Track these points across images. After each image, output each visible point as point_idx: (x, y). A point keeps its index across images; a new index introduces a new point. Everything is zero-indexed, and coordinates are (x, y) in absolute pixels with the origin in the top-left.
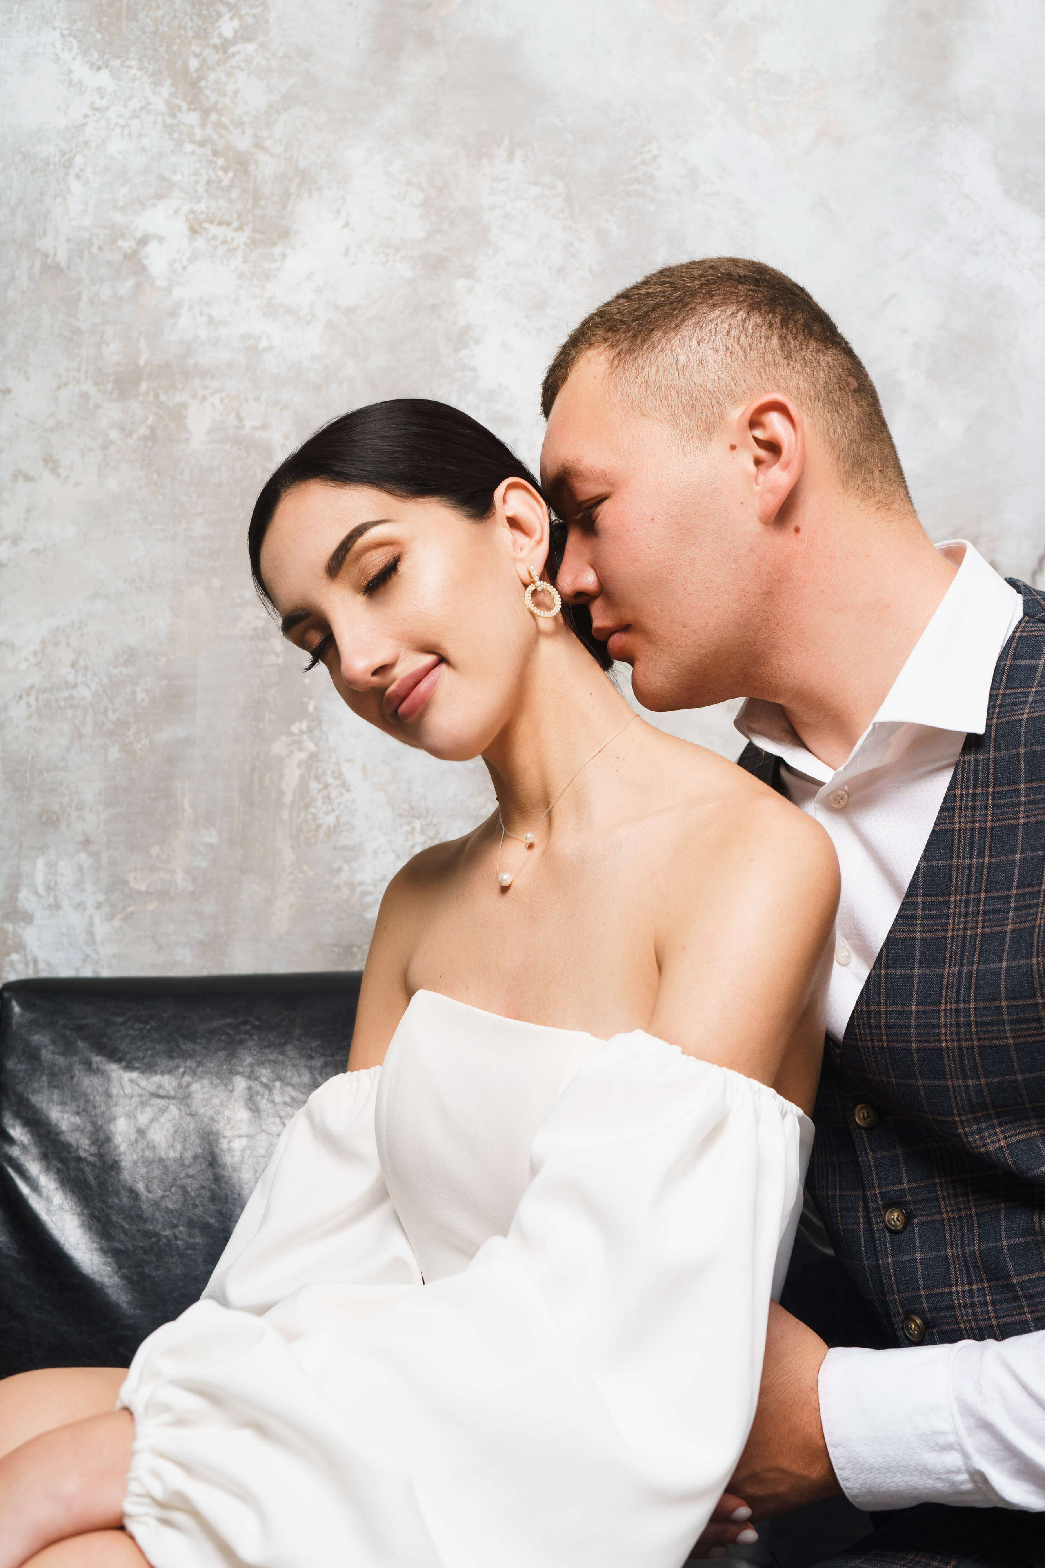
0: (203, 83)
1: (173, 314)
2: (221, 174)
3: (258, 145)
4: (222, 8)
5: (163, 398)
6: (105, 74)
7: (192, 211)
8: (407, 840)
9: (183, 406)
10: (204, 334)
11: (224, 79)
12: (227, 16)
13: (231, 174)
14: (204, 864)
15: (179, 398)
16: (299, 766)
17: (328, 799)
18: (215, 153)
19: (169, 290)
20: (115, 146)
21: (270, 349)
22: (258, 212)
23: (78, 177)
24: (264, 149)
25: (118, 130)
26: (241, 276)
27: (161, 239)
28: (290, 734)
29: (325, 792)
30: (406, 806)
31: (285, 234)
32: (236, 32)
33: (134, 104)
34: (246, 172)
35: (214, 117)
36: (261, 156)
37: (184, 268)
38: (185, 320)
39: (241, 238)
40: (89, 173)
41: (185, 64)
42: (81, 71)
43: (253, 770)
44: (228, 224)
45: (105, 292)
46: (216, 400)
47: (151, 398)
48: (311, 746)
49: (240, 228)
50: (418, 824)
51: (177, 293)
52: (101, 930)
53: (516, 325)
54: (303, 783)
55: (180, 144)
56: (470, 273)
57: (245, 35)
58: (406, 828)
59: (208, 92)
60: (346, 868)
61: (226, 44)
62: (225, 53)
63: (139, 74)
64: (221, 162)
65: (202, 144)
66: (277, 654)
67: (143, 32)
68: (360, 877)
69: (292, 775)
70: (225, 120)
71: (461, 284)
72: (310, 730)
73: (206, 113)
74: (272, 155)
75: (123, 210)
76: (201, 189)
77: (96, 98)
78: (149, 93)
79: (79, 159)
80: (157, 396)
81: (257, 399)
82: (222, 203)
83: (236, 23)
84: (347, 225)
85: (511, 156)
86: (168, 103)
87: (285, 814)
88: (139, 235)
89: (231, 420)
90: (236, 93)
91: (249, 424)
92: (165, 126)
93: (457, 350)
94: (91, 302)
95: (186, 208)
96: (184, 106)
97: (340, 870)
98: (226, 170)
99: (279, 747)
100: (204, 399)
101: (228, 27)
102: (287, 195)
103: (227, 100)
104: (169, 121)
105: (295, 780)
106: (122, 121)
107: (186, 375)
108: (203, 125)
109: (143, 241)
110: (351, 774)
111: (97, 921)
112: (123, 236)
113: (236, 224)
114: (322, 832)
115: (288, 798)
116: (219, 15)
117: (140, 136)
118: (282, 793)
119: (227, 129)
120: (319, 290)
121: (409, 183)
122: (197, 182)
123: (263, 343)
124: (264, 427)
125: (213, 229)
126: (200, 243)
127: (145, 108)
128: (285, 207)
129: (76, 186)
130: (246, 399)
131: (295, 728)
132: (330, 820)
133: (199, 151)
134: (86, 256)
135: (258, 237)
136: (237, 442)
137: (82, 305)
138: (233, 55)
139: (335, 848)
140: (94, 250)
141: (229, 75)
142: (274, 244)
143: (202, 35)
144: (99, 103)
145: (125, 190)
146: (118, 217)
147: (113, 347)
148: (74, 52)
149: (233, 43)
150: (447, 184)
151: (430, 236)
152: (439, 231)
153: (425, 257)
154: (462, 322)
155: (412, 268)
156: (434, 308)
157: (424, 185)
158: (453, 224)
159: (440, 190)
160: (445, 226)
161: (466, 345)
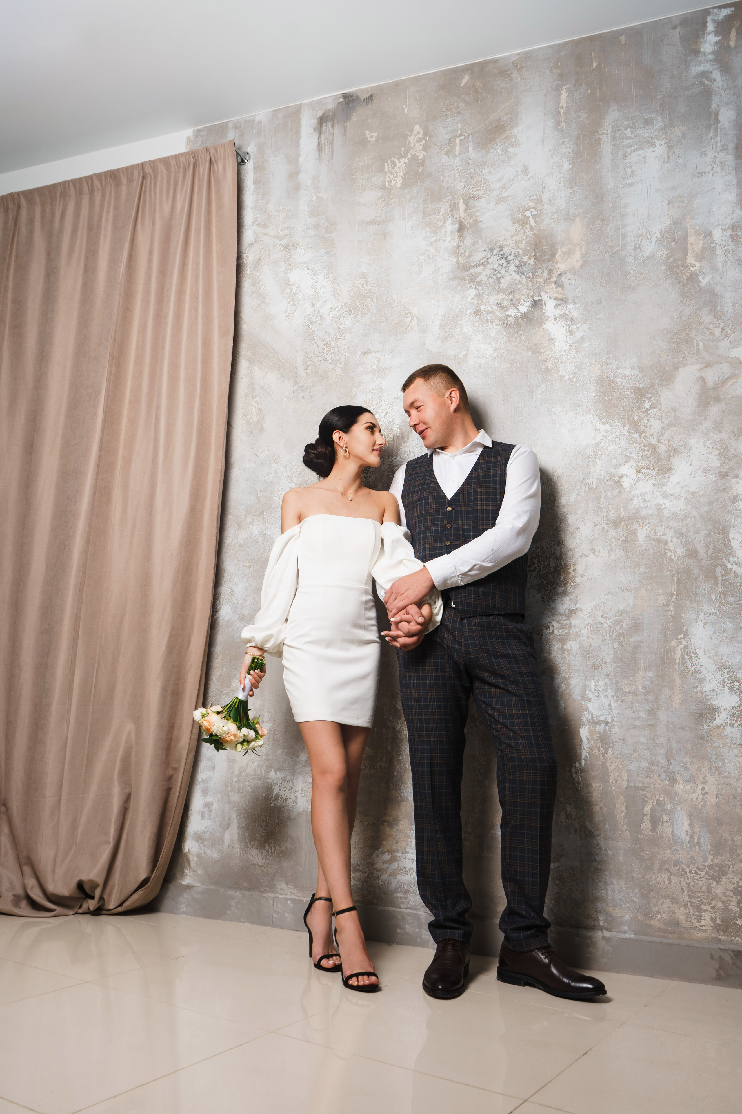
0: (640, 424)
1: (632, 500)
2: (647, 452)
3: (658, 442)
4: (645, 399)
5: (629, 527)
6: (607, 425)
7: (637, 465)
8: (722, 676)
9: (636, 529)
10: (642, 506)
11: (646, 422)
12: (647, 402)
13: (650, 452)
14: (648, 684)
15: (634, 527)
16: (681, 650)
17: (692, 661)
18: (644, 446)
19: (630, 492)
20: (611, 448)
21: (665, 508)
22: (660, 463)
23: (599, 459)
24: (661, 443)
25: (612, 443)
26: (654, 485)
27: (627, 476)
28: (677, 639)
29: (691, 659)
30: (721, 664)
31: (669, 470)
32: (650, 406)
33: (617, 434)
34: (655, 451)
35: (644, 434)
36: (660, 445)
37: (635, 484)
38: (636, 501)
39: (654, 473)
40: (603, 457)
41: (634, 419)
42: (599, 425)
43: (664, 651)
44: (649, 469)
45: (609, 494)
46: (647, 527)
47: (625, 528)
48: (685, 643)
49: (654, 469)
50: (726, 671)
51: (633, 493)
52: (614, 705)
54: (682, 656)
55: (633, 444)
56: (737, 477)
57: (653, 407)
58: (721, 672)
59: (641, 427)
60: (699, 686)
61: (647, 410)
62: (647, 413)
63: (618, 424)
64: (646, 449)
65: (640, 444)
66: (672, 611)
67: (619, 410)
68: (704, 689)
69: (679, 653)
70: (647, 435)
71: (734, 480)
72: (684, 638)
73: (641, 434)
74: (664, 444)
75: (614, 467)
76: (640, 458)
77: (605, 433)
78: (622, 430)
79: (599, 453)
80: (627, 527)
81: (661, 525)
82: (647, 462)
83: (650, 403)
84: (691, 464)
86: (628, 432)
87: (676, 667)
88: (619, 475)
89: (653, 533)
90: (651, 426)
91: (659, 534)
92: (627, 439)
93: (733, 504)
94: (605, 498)
95: (635, 465)
96: (634, 432)
97: (697, 687)
98: (648, 451)
99: (673, 643)
100: (643, 526)
101: (647, 405)
102: (670, 457)
103: (648, 428)
104: (629, 438)
105: (680, 655)
106: (613, 440)
107: (637, 519)
108: (640, 437)
109: (621, 477)
110: (700, 653)
111: (612, 701)
112: (614, 476)
113: (652, 468)
114: (690, 673)
115: (677, 661)
116: (644, 401)
117: (619, 443)
118: (675, 659)
119: (648, 438)
120: (682, 487)
121: (713, 448)
122: (638, 456)
123: (663, 507)
124: (664, 535)
125: (645, 471)
126: (640, 475)
127: (621, 434)
128: (669, 461)
129: (599, 462)
130: (657, 526)
131: (679, 637)
132: (693, 669)
133: (639, 446)
134: (602, 483)
135: (660, 471)
136: (655, 540)
137: (602, 499)
138: (650, 413)
139: (695, 679)
140: (605, 481)
141: (648, 420)
142: (666, 473)
143: (639, 409)
144: (605, 435)
145: (615, 461)
146: (613, 470)
147: (612, 512)
148: (597, 420)
149: (649, 410)
150: (727, 447)
151: (721, 465)
152: (725, 463)
153: (720, 473)
154: (735, 494)
155: (716, 477)
156: (724, 489)
157: (719, 448)
158: (730, 460)
159: (725, 449)
160: (727, 461)
161: (737, 502)
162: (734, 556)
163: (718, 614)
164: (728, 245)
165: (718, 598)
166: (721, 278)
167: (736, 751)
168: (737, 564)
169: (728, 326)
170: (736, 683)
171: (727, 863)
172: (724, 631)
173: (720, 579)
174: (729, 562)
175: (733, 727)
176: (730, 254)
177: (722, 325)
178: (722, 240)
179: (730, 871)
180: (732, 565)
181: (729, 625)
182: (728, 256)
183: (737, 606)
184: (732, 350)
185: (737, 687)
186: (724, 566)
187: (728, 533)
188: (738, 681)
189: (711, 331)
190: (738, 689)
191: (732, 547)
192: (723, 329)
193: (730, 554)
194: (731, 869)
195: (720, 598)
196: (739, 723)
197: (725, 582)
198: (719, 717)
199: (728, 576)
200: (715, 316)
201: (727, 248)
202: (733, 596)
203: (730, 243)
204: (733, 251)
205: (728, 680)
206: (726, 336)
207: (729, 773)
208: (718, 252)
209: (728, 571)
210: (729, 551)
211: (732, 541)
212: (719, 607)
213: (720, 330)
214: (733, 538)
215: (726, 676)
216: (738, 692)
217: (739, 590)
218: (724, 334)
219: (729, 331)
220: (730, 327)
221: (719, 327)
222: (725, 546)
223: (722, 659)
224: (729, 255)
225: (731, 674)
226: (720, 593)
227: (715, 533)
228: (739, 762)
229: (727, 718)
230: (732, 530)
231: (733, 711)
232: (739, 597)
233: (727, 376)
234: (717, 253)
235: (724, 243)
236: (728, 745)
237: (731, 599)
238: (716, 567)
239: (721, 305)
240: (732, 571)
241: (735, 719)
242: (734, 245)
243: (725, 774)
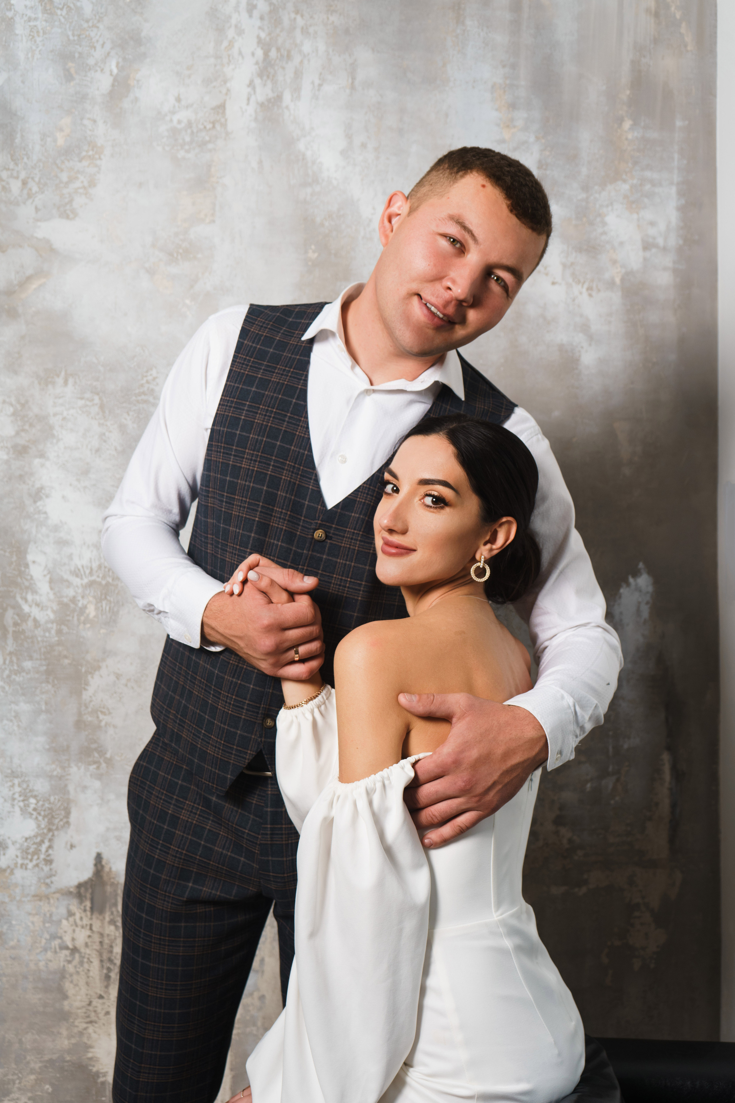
8: (10, 790)
50: (16, 781)
53: (71, 485)
56: (42, 455)
58: (10, 784)
71: (37, 461)
85: (66, 383)
93: (35, 502)
121: (4, 402)
150: (27, 402)
151: (17, 433)
152: (23, 430)
153: (15, 447)
154: (38, 485)
155: (8, 454)
156: (21, 477)
157: (14, 402)
158: (31, 425)
159: (23, 405)
160: (27, 427)
161: (41, 499)
162: (35, 592)
163: (7, 688)
164: (36, 19)
165: (7, 662)
166: (23, 82)
167: (28, 907)
168: (38, 605)
169: (33, 179)
170: (33, 801)
171: (10, 1077)
172: (15, 717)
173: (11, 629)
174: (26, 601)
175: (26, 869)
176: (39, 36)
177: (23, 175)
178: (26, 6)
179: (15, 1089)
180: (30, 606)
181: (24, 707)
182: (35, 42)
183: (37, 676)
184: (39, 224)
185: (32, 806)
186: (17, 607)
187: (26, 552)
188: (35, 797)
189: (4, 183)
190: (35, 809)
191: (32, 577)
192: (24, 183)
193: (27, 588)
194: (17, 1085)
195: (11, 661)
196: (35, 862)
197: (17, 635)
198: (4, 854)
199: (24, 626)
200: (12, 156)
201: (34, 23)
202: (31, 658)
203: (40, 15)
204: (44, 33)
205: (20, 796)
206: (30, 196)
207: (19, 941)
208: (20, 29)
209: (23, 617)
210: (27, 584)
211: (31, 566)
212: (9, 676)
213: (19, 184)
214: (34, 562)
215: (17, 789)
216: (35, 813)
217: (40, 649)
218: (25, 192)
219: (35, 189)
220: (37, 179)
221: (17, 178)
222: (21, 574)
223: (11, 762)
224: (38, 39)
225: (25, 786)
226: (11, 653)
227: (5, 551)
228: (33, 923)
229: (17, 856)
230: (32, 548)
231: (26, 844)
232: (41, 659)
233: (29, 272)
234: (17, 32)
235: (29, 13)
236: (18, 898)
237: (28, 664)
238: (5, 610)
239: (22, 136)
240: (30, 616)
241: (30, 857)
242: (46, 21)
243: (12, 943)
